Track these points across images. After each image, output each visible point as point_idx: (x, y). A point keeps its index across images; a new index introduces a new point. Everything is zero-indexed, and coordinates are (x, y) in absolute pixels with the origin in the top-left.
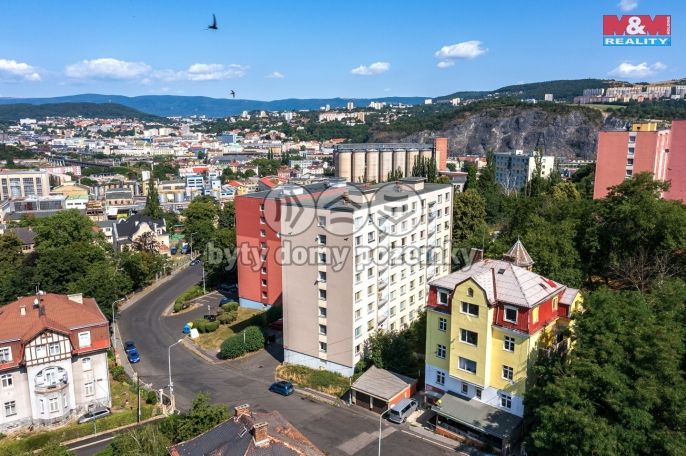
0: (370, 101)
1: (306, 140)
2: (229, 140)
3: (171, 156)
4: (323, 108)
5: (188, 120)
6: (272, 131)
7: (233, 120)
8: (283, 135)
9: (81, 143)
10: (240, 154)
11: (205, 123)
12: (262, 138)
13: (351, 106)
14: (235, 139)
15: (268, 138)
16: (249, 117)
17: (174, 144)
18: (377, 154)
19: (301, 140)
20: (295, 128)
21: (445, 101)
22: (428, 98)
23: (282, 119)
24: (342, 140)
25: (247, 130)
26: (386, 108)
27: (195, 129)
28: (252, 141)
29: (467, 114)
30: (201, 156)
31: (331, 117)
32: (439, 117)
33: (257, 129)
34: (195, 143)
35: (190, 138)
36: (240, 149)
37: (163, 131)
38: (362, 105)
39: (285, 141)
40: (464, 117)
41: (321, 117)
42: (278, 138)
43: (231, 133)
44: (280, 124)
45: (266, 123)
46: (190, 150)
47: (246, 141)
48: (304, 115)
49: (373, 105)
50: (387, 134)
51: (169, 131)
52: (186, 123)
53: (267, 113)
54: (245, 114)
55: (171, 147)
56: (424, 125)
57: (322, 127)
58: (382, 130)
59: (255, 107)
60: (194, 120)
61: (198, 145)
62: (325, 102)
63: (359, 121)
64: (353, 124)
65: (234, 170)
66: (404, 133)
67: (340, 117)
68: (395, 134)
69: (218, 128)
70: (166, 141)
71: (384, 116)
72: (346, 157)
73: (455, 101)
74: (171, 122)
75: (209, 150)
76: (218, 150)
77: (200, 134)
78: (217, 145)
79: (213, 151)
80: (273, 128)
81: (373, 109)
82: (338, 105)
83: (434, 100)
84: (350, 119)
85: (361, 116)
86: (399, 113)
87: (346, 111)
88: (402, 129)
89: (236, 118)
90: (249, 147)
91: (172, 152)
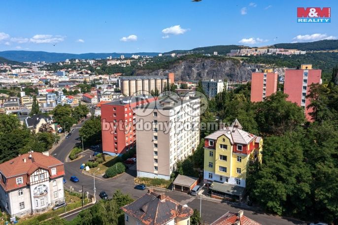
0: (132, 54)
1: (102, 74)
2: (61, 74)
3: (30, 83)
4: (108, 58)
5: (35, 64)
6: (83, 70)
7: (61, 64)
8: (89, 72)
10: (68, 82)
11: (46, 65)
12: (78, 74)
13: (122, 57)
14: (64, 74)
15: (82, 73)
16: (70, 62)
17: (31, 77)
18: (141, 81)
19: (99, 74)
20: (95, 68)
21: (168, 55)
22: (160, 53)
23: (88, 63)
24: (120, 74)
25: (70, 69)
26: (140, 58)
27: (41, 69)
28: (73, 75)
29: (180, 61)
30: (47, 83)
31: (113, 62)
32: (167, 63)
33: (75, 69)
34: (42, 76)
35: (39, 73)
36: (67, 79)
37: (23, 70)
38: (128, 57)
39: (91, 75)
40: (179, 63)
41: (108, 63)
42: (87, 73)
43: (62, 71)
44: (88, 66)
45: (80, 66)
46: (40, 80)
47: (70, 75)
48: (99, 61)
49: (133, 56)
50: (142, 71)
51: (26, 70)
52: (34, 65)
53: (79, 61)
54: (67, 61)
55: (30, 78)
56: (160, 66)
57: (109, 67)
58: (140, 69)
59: (72, 57)
60: (39, 64)
61: (44, 77)
62: (109, 55)
63: (128, 64)
64: (125, 66)
65: (68, 90)
66: (151, 71)
67: (118, 62)
68: (147, 71)
69: (54, 68)
70: (25, 75)
71: (140, 62)
72: (126, 83)
73: (173, 55)
74: (26, 65)
75: (51, 80)
76: (56, 80)
77: (44, 71)
78: (55, 77)
79: (53, 80)
80: (84, 68)
81: (134, 59)
82: (116, 56)
83: (163, 54)
84: (123, 63)
85: (129, 62)
86: (147, 60)
87: (120, 59)
88: (150, 69)
89: (63, 63)
90: (72, 78)
91: (30, 81)
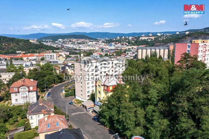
0: (157, 33)
2: (111, 45)
3: (94, 50)
4: (142, 35)
5: (102, 39)
6: (124, 43)
7: (114, 39)
8: (127, 44)
9: (72, 46)
11: (107, 40)
12: (121, 45)
13: (151, 35)
14: (113, 45)
15: (123, 45)
16: (119, 38)
17: (95, 46)
19: (133, 45)
20: (131, 42)
21: (183, 33)
22: (177, 32)
23: (128, 39)
24: (145, 45)
25: (117, 42)
26: (161, 36)
27: (103, 42)
28: (118, 46)
29: (187, 37)
30: (102, 50)
31: (143, 38)
32: (177, 38)
33: (120, 42)
34: (101, 46)
35: (101, 44)
36: (114, 48)
37: (94, 43)
38: (154, 34)
40: (186, 38)
41: (140, 38)
42: (126, 45)
43: (113, 43)
45: (123, 40)
46: (99, 48)
47: (116, 46)
48: (135, 38)
50: (159, 44)
51: (96, 42)
52: (102, 40)
53: (125, 37)
54: (118, 37)
55: (95, 47)
56: (172, 41)
57: (140, 41)
59: (121, 35)
60: (104, 39)
61: (102, 47)
63: (152, 40)
64: (150, 41)
66: (165, 43)
67: (146, 38)
68: (162, 44)
69: (109, 42)
70: (94, 45)
71: (161, 38)
72: (140, 51)
73: (187, 33)
74: (97, 40)
75: (105, 48)
76: (107, 48)
78: (107, 47)
79: (106, 48)
80: (125, 42)
81: (158, 36)
82: (147, 35)
83: (180, 32)
84: (149, 39)
85: (153, 38)
86: (166, 37)
87: (149, 36)
89: (115, 39)
90: (117, 47)
91: (95, 49)
